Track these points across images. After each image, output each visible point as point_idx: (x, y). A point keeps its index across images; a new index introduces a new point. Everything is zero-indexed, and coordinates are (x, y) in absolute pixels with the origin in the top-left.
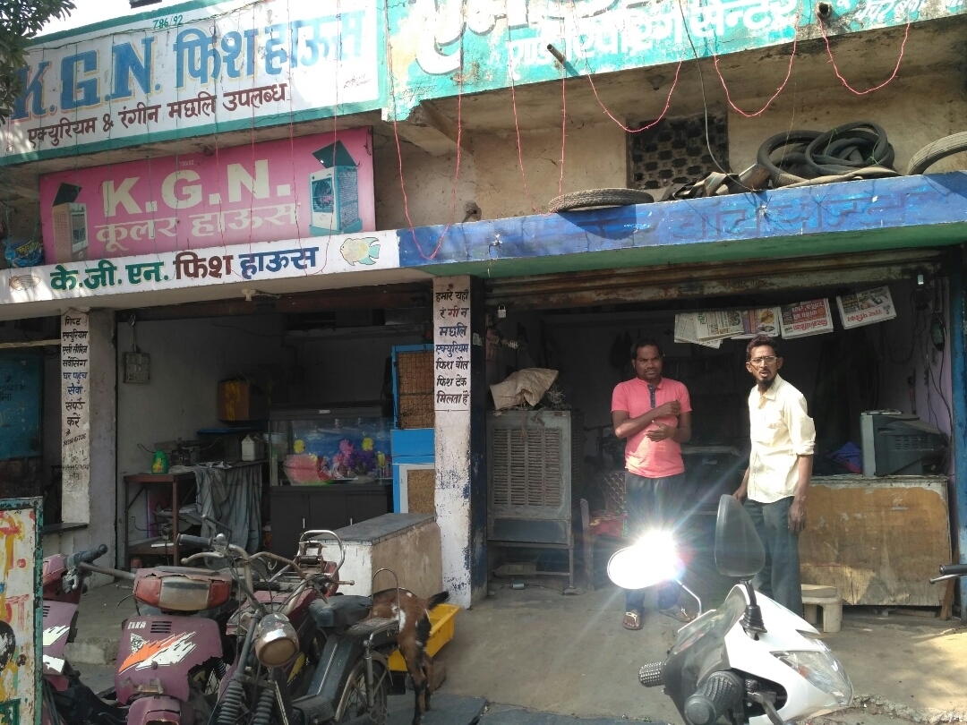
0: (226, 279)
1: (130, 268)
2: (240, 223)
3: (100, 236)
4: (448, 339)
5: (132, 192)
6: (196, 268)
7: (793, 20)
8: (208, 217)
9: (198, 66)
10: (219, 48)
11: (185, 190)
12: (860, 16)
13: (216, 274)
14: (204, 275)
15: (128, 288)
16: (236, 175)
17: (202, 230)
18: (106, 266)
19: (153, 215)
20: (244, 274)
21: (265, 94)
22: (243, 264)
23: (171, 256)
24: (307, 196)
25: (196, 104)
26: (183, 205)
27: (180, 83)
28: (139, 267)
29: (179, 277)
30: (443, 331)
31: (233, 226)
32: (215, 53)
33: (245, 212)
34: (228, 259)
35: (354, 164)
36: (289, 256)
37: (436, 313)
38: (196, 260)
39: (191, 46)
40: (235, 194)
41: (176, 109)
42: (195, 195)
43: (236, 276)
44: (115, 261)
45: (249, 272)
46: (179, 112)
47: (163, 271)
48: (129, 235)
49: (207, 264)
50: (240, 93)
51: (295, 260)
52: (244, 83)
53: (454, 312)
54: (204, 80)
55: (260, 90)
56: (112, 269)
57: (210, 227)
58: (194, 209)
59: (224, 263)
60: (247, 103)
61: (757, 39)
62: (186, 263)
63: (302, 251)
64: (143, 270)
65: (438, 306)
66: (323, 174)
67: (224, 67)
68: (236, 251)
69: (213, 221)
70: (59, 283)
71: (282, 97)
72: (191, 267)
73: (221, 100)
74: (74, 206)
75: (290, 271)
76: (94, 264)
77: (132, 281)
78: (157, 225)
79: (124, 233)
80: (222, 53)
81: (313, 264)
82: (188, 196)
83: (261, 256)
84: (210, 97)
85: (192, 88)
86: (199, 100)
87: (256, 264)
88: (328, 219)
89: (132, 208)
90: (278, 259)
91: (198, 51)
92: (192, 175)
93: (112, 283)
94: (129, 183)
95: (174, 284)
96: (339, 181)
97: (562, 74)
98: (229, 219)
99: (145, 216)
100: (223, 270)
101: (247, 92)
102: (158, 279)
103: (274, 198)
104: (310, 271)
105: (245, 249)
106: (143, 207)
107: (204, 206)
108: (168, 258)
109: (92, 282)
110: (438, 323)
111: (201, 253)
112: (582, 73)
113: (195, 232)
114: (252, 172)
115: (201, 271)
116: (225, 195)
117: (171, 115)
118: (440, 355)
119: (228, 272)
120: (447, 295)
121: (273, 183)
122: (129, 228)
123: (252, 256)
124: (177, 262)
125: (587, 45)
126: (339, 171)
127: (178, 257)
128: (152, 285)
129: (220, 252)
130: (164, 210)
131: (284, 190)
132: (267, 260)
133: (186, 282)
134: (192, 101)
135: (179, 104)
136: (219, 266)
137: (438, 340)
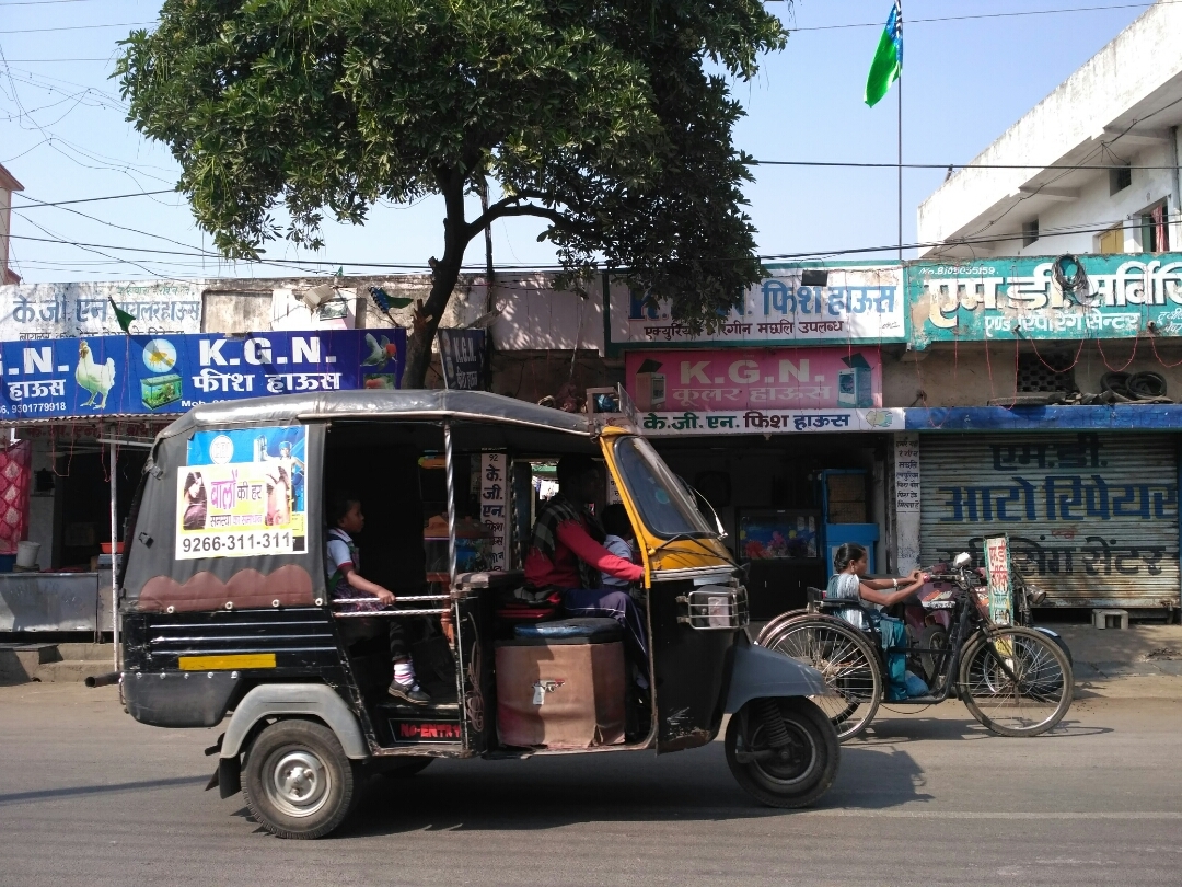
0: (782, 429)
1: (709, 419)
2: (787, 395)
3: (676, 396)
4: (905, 470)
5: (704, 370)
6: (761, 422)
7: (1136, 327)
8: (763, 390)
9: (780, 303)
10: (796, 295)
11: (746, 372)
12: (1167, 329)
13: (776, 426)
14: (767, 426)
15: (707, 431)
16: (785, 368)
17: (757, 398)
18: (690, 416)
19: (719, 386)
20: (797, 427)
21: (827, 325)
22: (796, 421)
23: (744, 413)
24: (837, 383)
25: (779, 326)
26: (743, 381)
27: (766, 312)
28: (717, 418)
29: (747, 426)
30: (901, 464)
31: (782, 397)
32: (793, 298)
33: (790, 389)
34: (785, 418)
35: (868, 367)
36: (830, 418)
37: (897, 454)
38: (761, 417)
39: (775, 291)
40: (784, 378)
41: (763, 327)
42: (755, 376)
43: (791, 428)
44: (697, 414)
45: (801, 426)
46: (766, 329)
47: (735, 422)
48: (700, 397)
49: (769, 419)
50: (811, 323)
51: (834, 422)
52: (814, 317)
53: (909, 453)
54: (785, 312)
55: (825, 323)
56: (695, 418)
57: (764, 396)
58: (755, 385)
59: (782, 420)
60: (816, 329)
61: (1119, 334)
62: (753, 418)
63: (840, 417)
64: (720, 420)
65: (897, 450)
66: (847, 371)
67: (799, 307)
68: (791, 413)
69: (767, 393)
70: (650, 424)
71: (840, 328)
72: (757, 421)
73: (797, 325)
74: (657, 375)
75: (829, 428)
76: (682, 414)
77: (710, 426)
78: (723, 393)
79: (696, 395)
80: (798, 298)
81: (847, 424)
82: (748, 376)
83: (809, 417)
84: (789, 323)
85: (775, 316)
86: (781, 324)
87: (806, 421)
88: (851, 398)
89: (704, 379)
90: (821, 420)
91: (780, 295)
92: (752, 364)
93: (694, 427)
94: (702, 364)
95: (743, 430)
96: (858, 376)
97: (1017, 338)
98: (778, 392)
99: (713, 386)
100: (781, 424)
101: (816, 323)
102: (731, 426)
103: (812, 381)
104: (844, 428)
105: (799, 412)
106: (712, 380)
107: (760, 383)
108: (740, 415)
109: (679, 425)
110: (898, 460)
111: (764, 413)
112: (1028, 338)
113: (753, 399)
114: (798, 367)
115: (765, 423)
116: (777, 379)
117: (760, 330)
118: (899, 479)
119: (785, 425)
120: (904, 443)
121: (813, 373)
122: (700, 392)
123: (803, 417)
124: (747, 417)
125: (1030, 324)
126: (858, 371)
127: (747, 414)
128: (726, 430)
129: (780, 413)
130: (729, 383)
131: (820, 378)
132: (813, 420)
133: (752, 429)
134: (776, 324)
135: (766, 325)
136: (779, 421)
137: (897, 469)
